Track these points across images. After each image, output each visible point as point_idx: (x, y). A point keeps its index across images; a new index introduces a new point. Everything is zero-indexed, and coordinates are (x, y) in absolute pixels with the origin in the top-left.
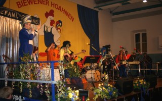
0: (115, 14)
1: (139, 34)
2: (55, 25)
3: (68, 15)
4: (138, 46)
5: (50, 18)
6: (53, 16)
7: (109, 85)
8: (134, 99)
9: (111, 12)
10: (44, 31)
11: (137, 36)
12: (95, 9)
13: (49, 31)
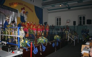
0: (49, 10)
1: (58, 18)
2: (25, 13)
3: (31, 9)
4: (57, 23)
5: (23, 10)
6: (24, 10)
7: (44, 37)
8: (54, 43)
9: (48, 9)
10: (21, 16)
11: (58, 19)
12: (42, 8)
13: (23, 15)
